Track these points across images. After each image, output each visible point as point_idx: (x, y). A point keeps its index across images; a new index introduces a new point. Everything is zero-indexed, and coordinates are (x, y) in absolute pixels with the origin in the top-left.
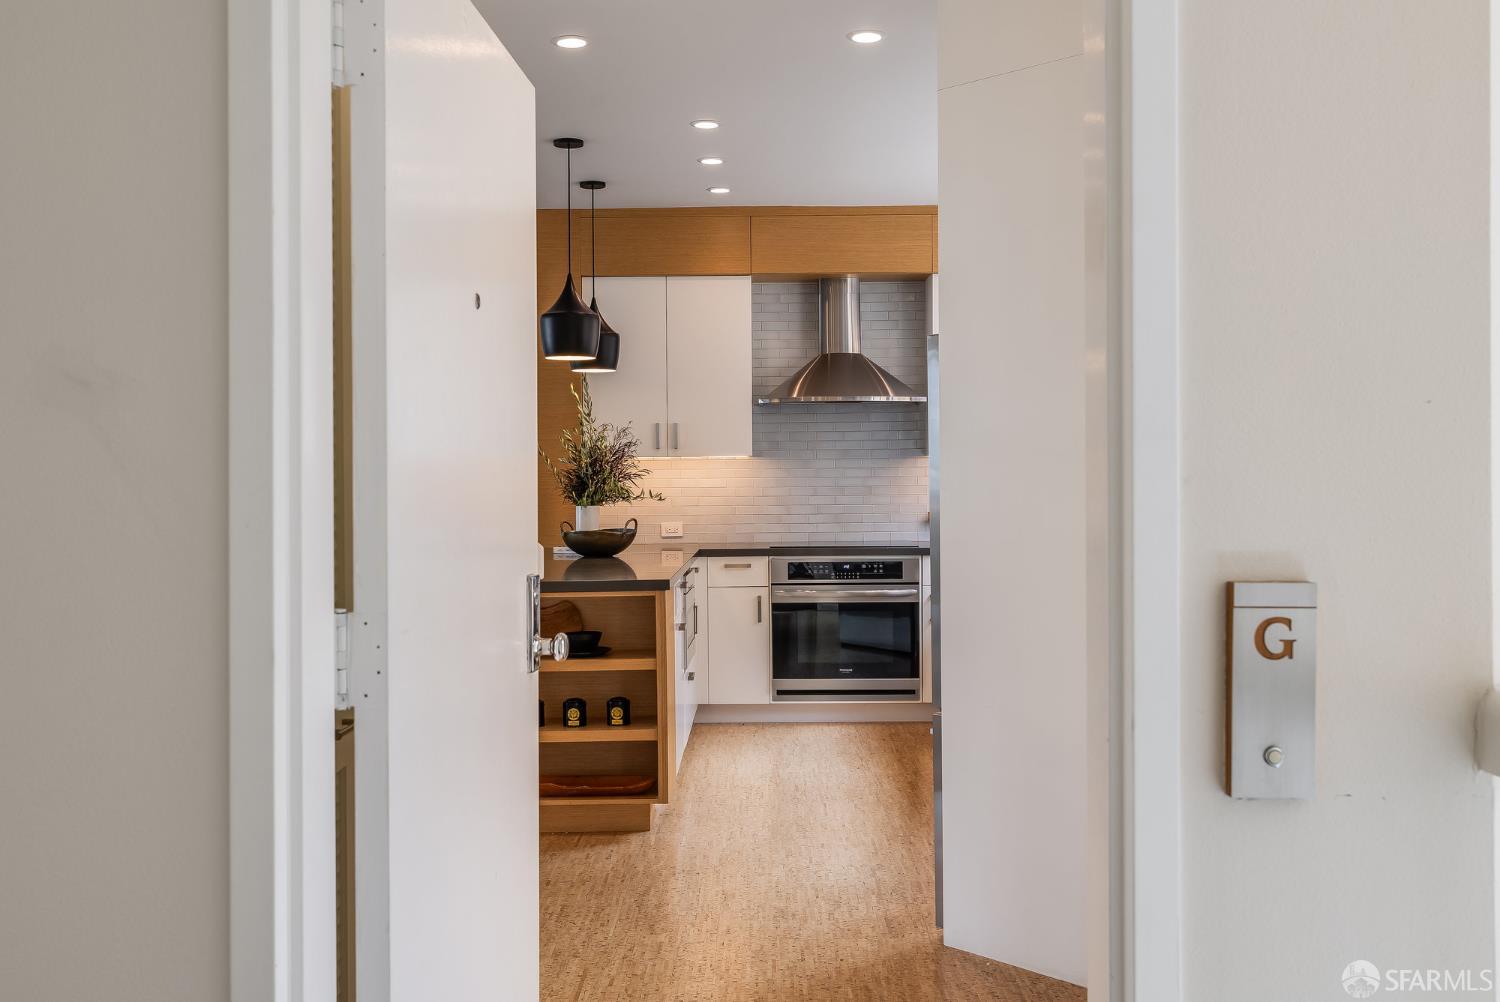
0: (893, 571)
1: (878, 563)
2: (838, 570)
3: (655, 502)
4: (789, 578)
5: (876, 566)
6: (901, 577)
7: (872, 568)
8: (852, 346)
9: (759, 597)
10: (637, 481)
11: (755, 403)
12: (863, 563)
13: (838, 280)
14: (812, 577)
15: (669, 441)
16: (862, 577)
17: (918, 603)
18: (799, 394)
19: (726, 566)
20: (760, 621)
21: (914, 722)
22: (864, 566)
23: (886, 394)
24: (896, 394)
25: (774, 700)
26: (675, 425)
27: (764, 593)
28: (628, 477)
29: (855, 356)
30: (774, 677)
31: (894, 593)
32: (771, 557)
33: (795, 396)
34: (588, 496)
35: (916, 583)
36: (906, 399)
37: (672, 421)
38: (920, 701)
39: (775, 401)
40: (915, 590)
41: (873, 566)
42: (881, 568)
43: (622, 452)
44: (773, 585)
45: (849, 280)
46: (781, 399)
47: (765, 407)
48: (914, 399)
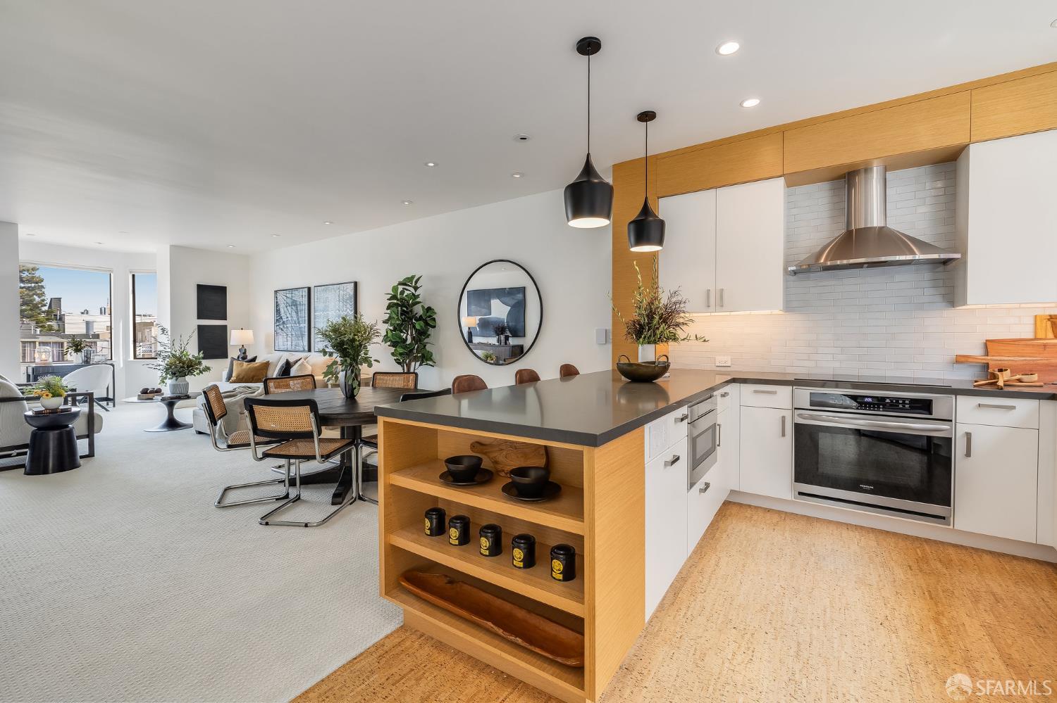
0: (924, 407)
1: (904, 399)
2: (861, 403)
3: (699, 343)
4: (811, 405)
5: (901, 401)
6: (931, 413)
7: (899, 403)
8: (876, 221)
9: (783, 418)
10: (684, 327)
11: (785, 270)
12: (888, 398)
13: (867, 170)
15: (716, 300)
16: (886, 410)
17: (951, 439)
18: (826, 260)
19: (756, 392)
20: (783, 435)
21: (942, 543)
22: (888, 401)
23: (913, 253)
24: (923, 253)
25: (795, 498)
26: (722, 290)
27: (788, 414)
28: (678, 325)
29: (881, 228)
30: (796, 480)
31: (919, 427)
32: (794, 387)
33: (822, 261)
34: (645, 337)
35: (951, 421)
36: (935, 256)
37: (719, 287)
38: (951, 527)
39: (804, 267)
40: (949, 427)
41: (897, 401)
42: (907, 404)
43: (674, 307)
44: (795, 409)
45: (875, 168)
46: (809, 265)
47: (795, 273)
48: (944, 256)
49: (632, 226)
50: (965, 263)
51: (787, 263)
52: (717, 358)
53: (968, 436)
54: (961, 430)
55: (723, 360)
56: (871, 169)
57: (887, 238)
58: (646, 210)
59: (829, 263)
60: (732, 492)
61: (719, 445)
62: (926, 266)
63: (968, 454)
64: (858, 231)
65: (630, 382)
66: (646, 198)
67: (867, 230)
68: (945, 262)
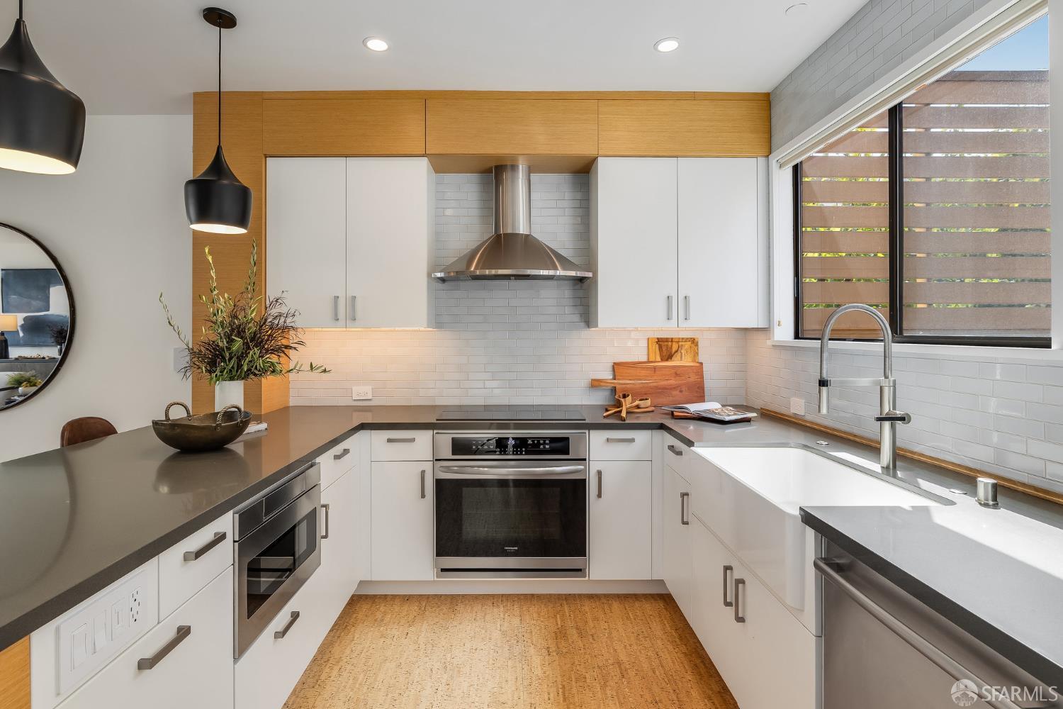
0: (560, 447)
1: (544, 439)
2: (503, 445)
3: (315, 375)
4: (453, 454)
5: (542, 442)
6: (568, 454)
7: (539, 444)
8: (522, 229)
9: (423, 472)
10: (291, 353)
11: (429, 275)
12: (530, 438)
13: (514, 168)
14: (475, 453)
15: (347, 312)
16: (527, 453)
17: (585, 480)
18: (476, 268)
19: (389, 441)
20: (423, 496)
22: (530, 442)
23: (556, 268)
24: (564, 269)
25: (437, 577)
26: (356, 297)
27: (428, 467)
29: (527, 236)
30: (438, 555)
31: (560, 469)
32: (435, 431)
33: (472, 269)
35: (585, 460)
36: (573, 273)
37: (350, 294)
38: (587, 578)
39: (452, 274)
40: (583, 467)
41: (538, 441)
42: (547, 444)
43: (276, 322)
44: (436, 460)
45: (521, 167)
46: (457, 272)
47: (443, 280)
48: (579, 274)
49: (191, 188)
50: (596, 282)
51: (433, 268)
52: (354, 388)
53: (599, 473)
54: (594, 467)
55: (362, 392)
56: (518, 166)
57: (532, 249)
58: (218, 166)
59: (478, 273)
60: (361, 583)
61: (326, 537)
62: (566, 282)
63: (599, 495)
64: (506, 235)
65: (178, 453)
66: (219, 148)
67: (515, 236)
68: (581, 280)
